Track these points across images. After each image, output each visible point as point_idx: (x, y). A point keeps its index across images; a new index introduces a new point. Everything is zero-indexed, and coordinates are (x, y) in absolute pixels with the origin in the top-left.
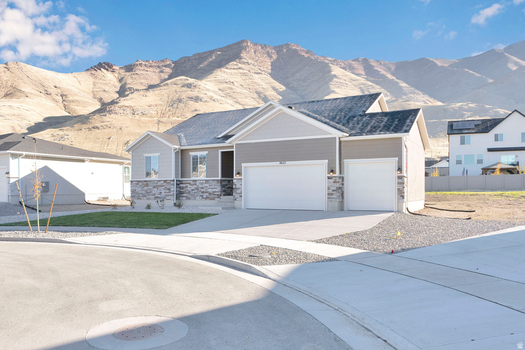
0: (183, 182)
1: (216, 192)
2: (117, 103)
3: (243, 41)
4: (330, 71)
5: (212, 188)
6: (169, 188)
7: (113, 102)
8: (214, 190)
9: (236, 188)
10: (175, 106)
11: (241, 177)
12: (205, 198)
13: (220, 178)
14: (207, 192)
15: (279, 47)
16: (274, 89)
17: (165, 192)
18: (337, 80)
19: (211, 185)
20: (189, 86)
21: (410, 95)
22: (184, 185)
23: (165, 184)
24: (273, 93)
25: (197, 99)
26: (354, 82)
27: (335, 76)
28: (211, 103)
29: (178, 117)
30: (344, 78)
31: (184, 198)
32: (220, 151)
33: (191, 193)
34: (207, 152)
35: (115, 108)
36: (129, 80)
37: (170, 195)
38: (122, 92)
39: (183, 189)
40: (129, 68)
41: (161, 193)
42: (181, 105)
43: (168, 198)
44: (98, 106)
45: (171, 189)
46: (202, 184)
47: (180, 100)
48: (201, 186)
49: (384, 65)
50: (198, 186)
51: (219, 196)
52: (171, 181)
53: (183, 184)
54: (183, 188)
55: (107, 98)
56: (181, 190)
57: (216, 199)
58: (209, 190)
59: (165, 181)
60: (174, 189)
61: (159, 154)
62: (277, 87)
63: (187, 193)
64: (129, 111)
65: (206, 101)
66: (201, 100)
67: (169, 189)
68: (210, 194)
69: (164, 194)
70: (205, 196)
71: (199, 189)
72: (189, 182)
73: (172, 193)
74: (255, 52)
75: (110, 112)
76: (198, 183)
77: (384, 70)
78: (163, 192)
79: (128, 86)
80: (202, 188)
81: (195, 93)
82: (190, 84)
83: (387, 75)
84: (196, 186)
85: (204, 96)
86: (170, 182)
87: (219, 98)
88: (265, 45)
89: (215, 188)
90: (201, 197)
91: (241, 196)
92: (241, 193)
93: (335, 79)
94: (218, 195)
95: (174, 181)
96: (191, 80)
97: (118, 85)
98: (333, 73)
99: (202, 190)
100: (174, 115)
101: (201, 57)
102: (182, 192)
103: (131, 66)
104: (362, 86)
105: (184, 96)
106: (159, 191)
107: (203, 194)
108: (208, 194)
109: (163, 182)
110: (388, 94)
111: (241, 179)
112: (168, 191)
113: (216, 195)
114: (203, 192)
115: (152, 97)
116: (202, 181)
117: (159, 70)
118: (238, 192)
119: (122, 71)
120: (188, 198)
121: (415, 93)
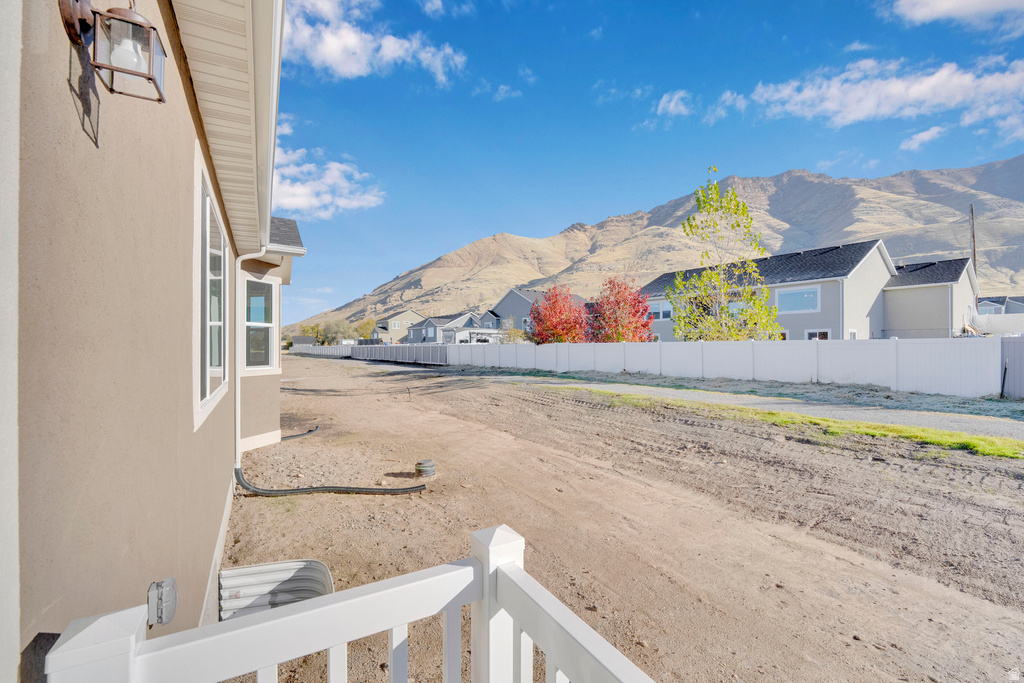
2: (584, 260)
3: (728, 178)
4: (853, 195)
7: (581, 260)
10: (644, 258)
15: (777, 176)
16: (770, 227)
18: (865, 204)
20: (661, 235)
21: (1000, 211)
24: (768, 232)
25: (669, 248)
26: (894, 204)
27: (862, 200)
28: (686, 251)
29: (647, 269)
30: (877, 201)
35: (583, 265)
36: (600, 238)
38: (592, 250)
40: (601, 226)
42: (651, 256)
44: (569, 264)
47: (650, 252)
49: (948, 175)
55: (577, 257)
62: (774, 225)
64: (595, 267)
65: (680, 250)
66: (674, 249)
74: (744, 188)
75: (577, 270)
77: (949, 181)
79: (599, 243)
81: (667, 242)
82: (662, 233)
83: (955, 188)
85: (677, 244)
87: (695, 244)
88: (758, 178)
93: (861, 204)
96: (663, 229)
97: (590, 244)
98: (858, 196)
100: (642, 267)
101: (678, 204)
103: (602, 223)
104: (907, 208)
105: (654, 246)
110: (958, 213)
115: (620, 252)
117: (630, 223)
119: (594, 230)
121: (1011, 206)
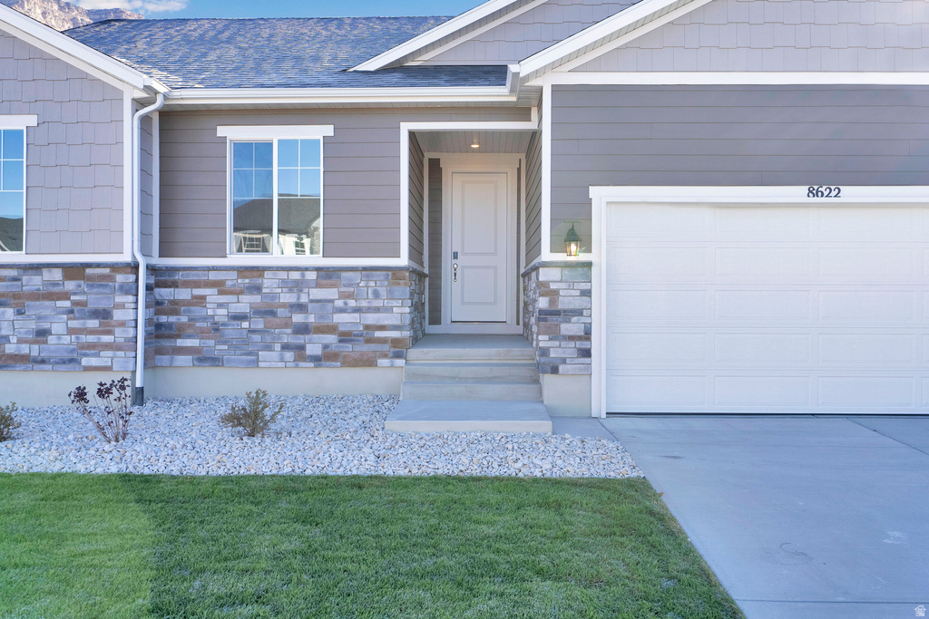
0: (179, 277)
1: (382, 328)
5: (357, 310)
6: (103, 305)
8: (371, 319)
9: (557, 313)
11: (583, 257)
12: (317, 360)
13: (403, 260)
14: (332, 329)
17: (71, 331)
19: (350, 296)
22: (183, 294)
23: (70, 285)
31: (182, 360)
32: (406, 127)
33: (231, 332)
34: (328, 130)
37: (108, 346)
39: (175, 312)
41: (42, 334)
43: (94, 362)
45: (118, 315)
46: (298, 286)
48: (287, 298)
50: (274, 296)
51: (397, 350)
52: (115, 267)
53: (174, 285)
54: (174, 308)
56: (163, 319)
57: (383, 362)
58: (339, 318)
59: (74, 271)
60: (133, 313)
61: (32, 120)
63: (201, 334)
67: (104, 315)
68: (346, 337)
69: (66, 339)
70: (313, 349)
71: (280, 311)
72: (213, 276)
73: (120, 335)
76: (269, 282)
78: (58, 327)
80: (301, 308)
84: (257, 299)
86: (109, 278)
89: (377, 310)
90: (289, 355)
91: (587, 353)
92: (587, 335)
94: (395, 342)
95: (134, 267)
99: (298, 318)
102: (169, 326)
106: (33, 325)
107: (300, 339)
108: (331, 339)
109: (57, 275)
111: (589, 265)
112: (93, 323)
113: (383, 341)
114: (303, 329)
116: (295, 275)
118: (569, 328)
120: (205, 359)
